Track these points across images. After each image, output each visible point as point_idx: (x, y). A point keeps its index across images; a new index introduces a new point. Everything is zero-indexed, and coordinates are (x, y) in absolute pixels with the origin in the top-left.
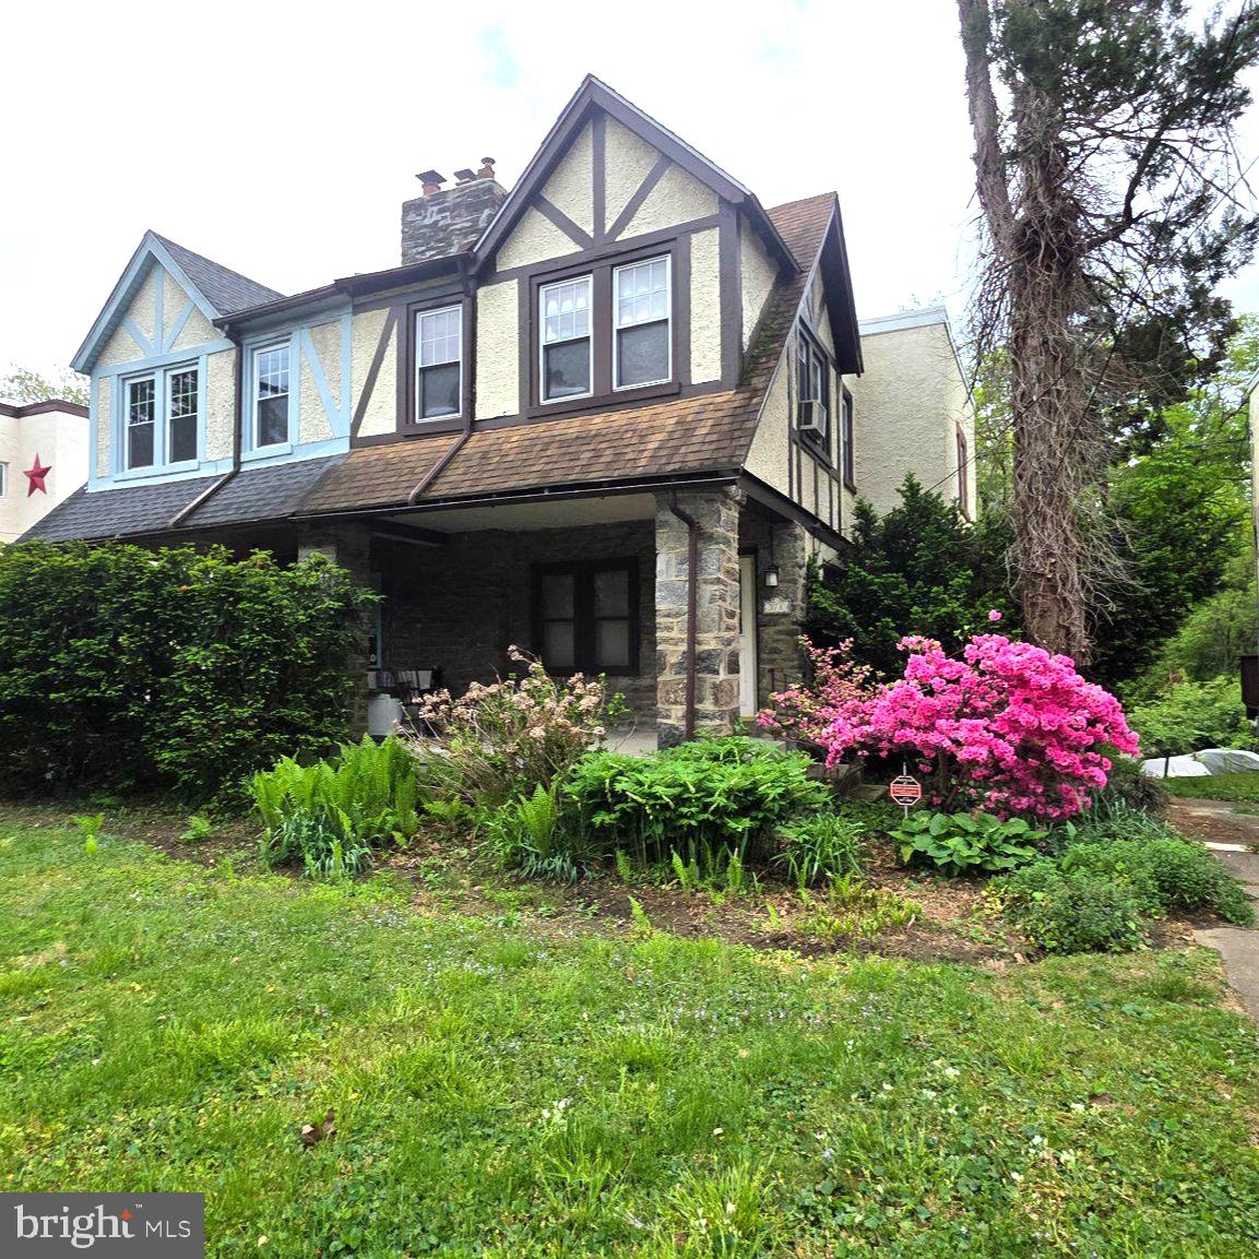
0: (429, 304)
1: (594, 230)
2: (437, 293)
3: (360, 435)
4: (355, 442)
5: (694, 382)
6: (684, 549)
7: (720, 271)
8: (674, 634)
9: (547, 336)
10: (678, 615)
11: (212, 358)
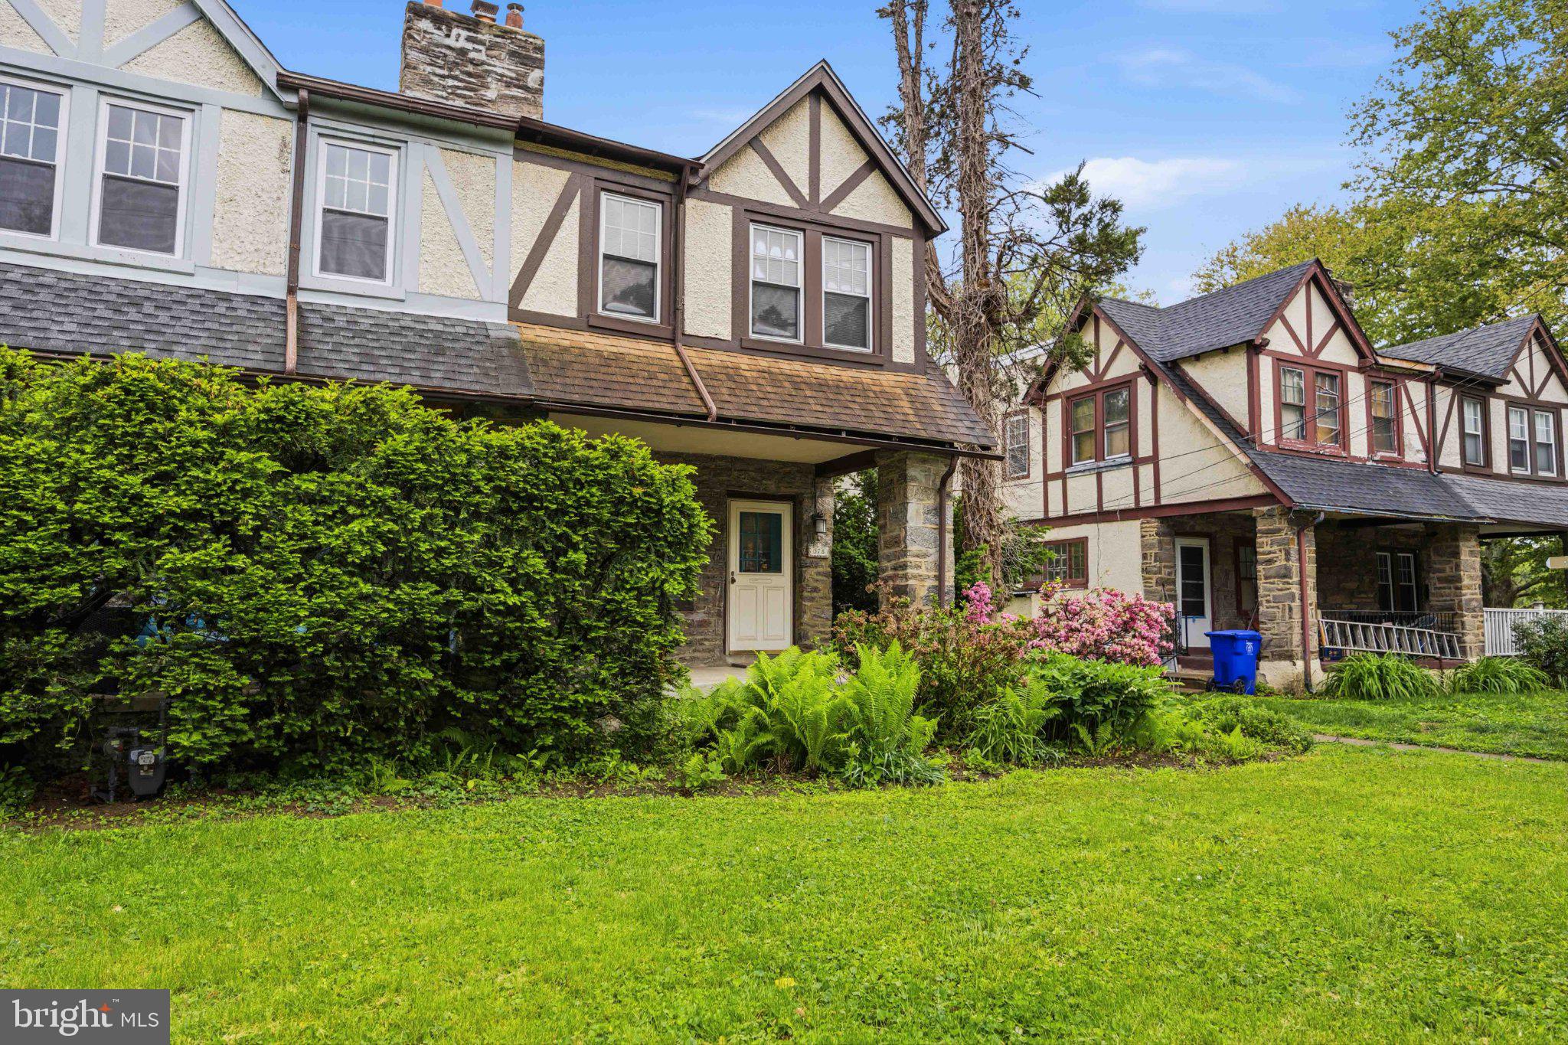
0: (623, 189)
1: (810, 195)
2: (637, 182)
3: (522, 306)
4: (516, 314)
5: (895, 359)
6: (931, 502)
7: (914, 276)
8: (923, 572)
9: (756, 273)
10: (925, 555)
11: (226, 114)
